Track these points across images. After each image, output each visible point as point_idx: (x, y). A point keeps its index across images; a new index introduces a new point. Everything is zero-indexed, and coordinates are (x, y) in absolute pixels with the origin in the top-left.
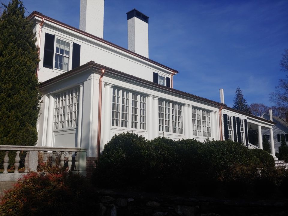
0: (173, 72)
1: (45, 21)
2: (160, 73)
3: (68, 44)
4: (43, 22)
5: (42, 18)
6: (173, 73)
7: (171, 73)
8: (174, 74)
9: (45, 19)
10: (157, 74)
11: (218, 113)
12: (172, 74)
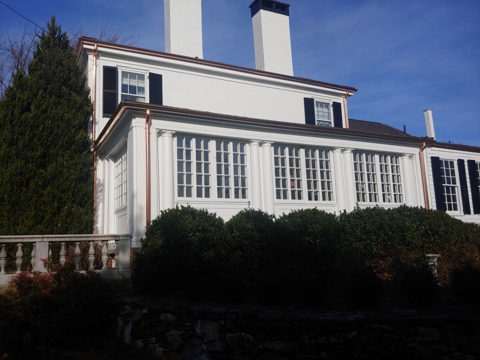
0: (346, 91)
1: (99, 49)
2: (318, 97)
3: (141, 77)
4: (95, 51)
5: (94, 45)
6: (345, 93)
7: (342, 94)
8: (348, 95)
9: (98, 46)
10: (312, 100)
11: (418, 156)
12: (345, 95)
